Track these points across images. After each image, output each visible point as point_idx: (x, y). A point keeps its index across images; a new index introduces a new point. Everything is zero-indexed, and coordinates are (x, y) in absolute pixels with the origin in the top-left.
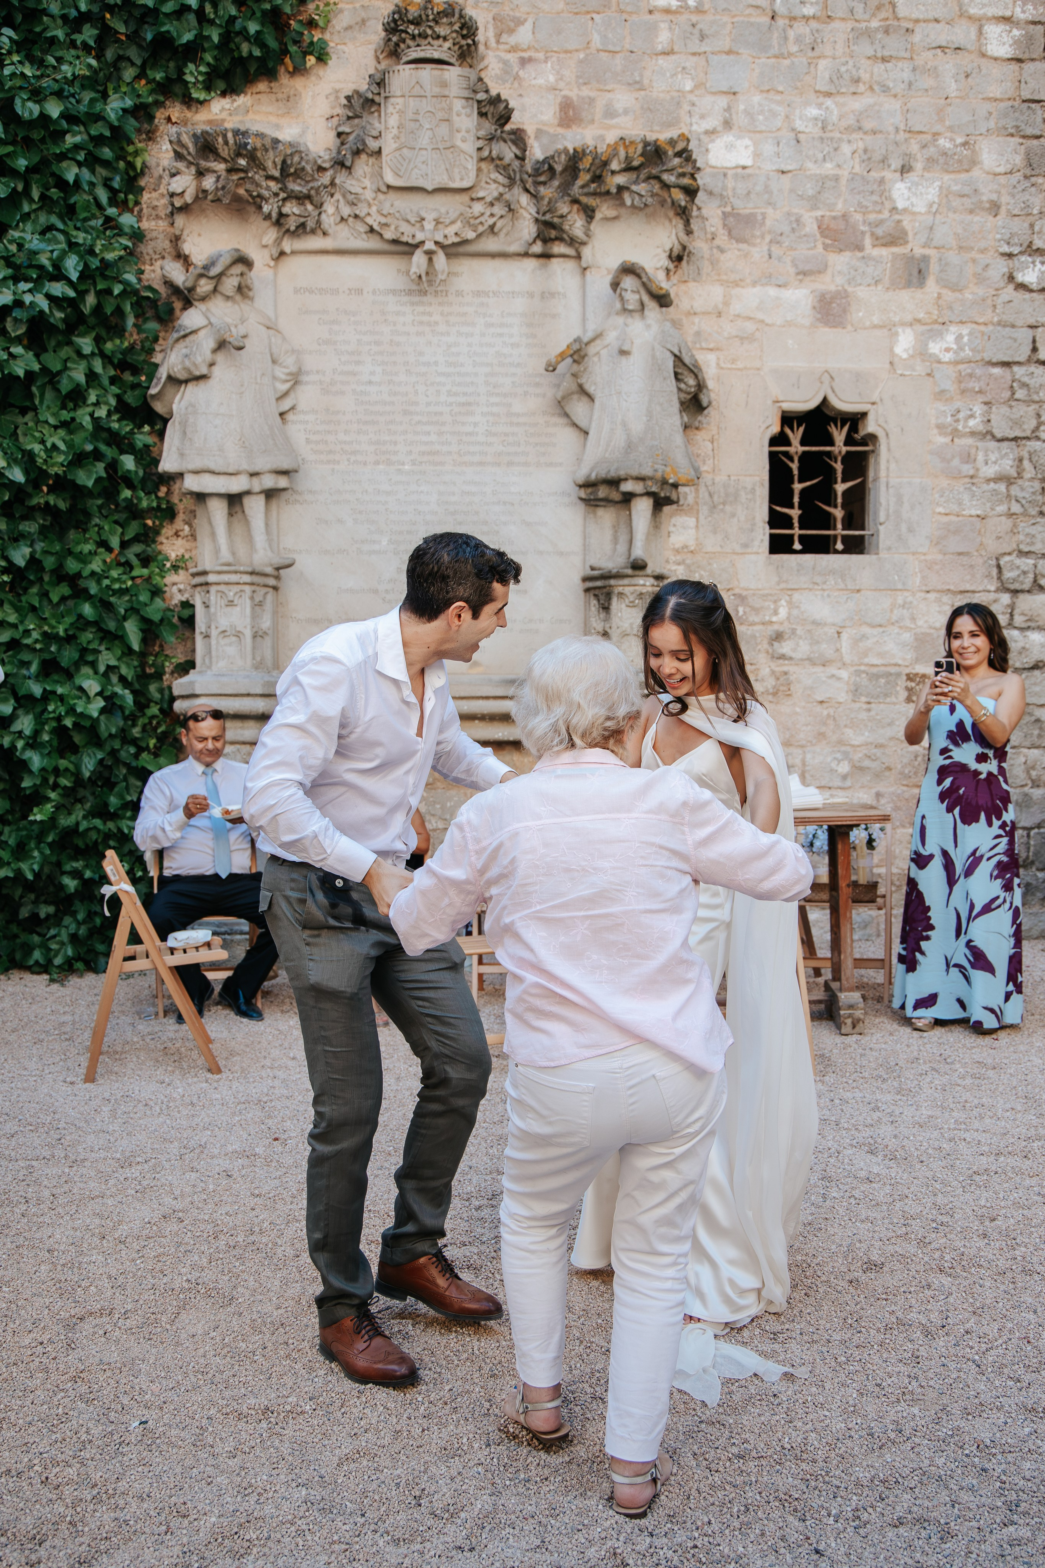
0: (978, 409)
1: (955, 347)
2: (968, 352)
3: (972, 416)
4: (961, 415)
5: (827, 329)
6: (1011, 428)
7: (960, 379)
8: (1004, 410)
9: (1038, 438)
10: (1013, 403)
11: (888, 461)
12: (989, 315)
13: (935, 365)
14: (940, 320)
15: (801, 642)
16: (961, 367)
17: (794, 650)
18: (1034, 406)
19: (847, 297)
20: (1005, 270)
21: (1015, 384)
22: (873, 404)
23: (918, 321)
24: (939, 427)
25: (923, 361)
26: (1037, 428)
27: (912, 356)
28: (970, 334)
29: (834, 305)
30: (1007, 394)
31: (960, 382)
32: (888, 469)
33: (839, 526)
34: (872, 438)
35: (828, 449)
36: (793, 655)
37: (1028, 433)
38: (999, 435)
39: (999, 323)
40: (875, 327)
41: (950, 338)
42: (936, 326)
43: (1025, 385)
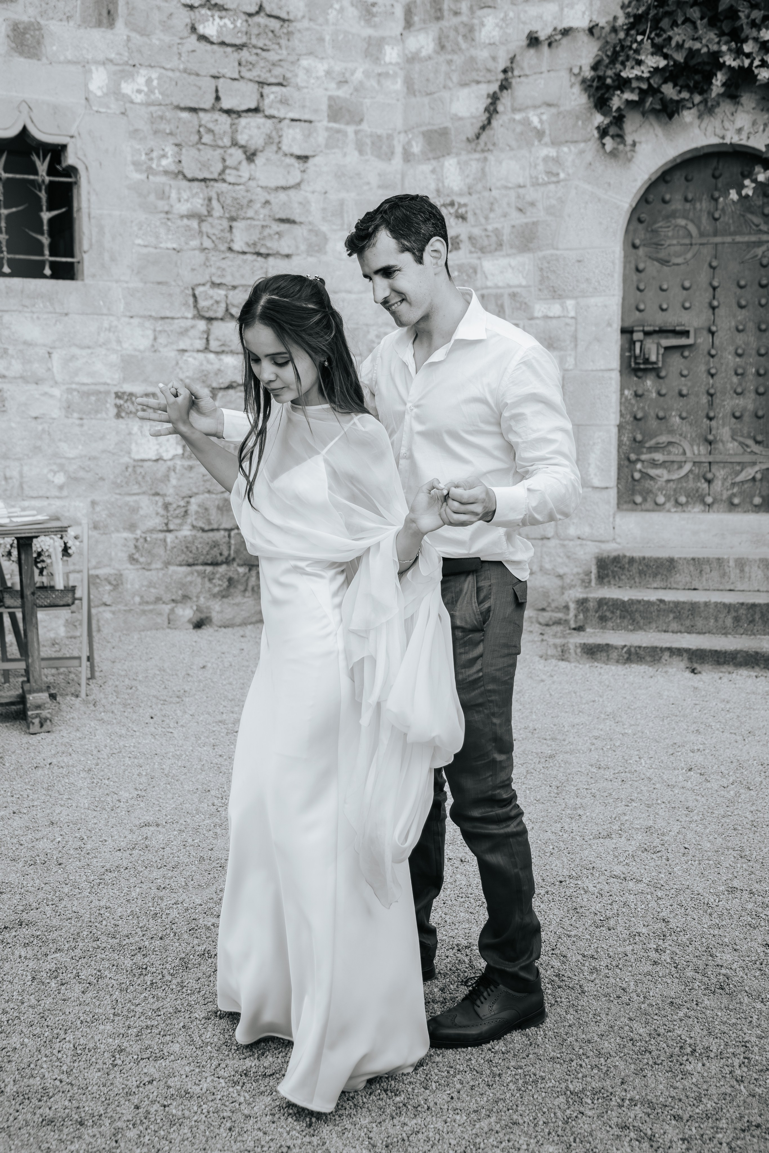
0: (170, 150)
1: (145, 89)
2: (157, 95)
3: (164, 156)
4: (154, 155)
5: (22, 59)
6: (200, 170)
7: (152, 120)
8: (193, 152)
9: (224, 181)
10: (201, 147)
11: (89, 193)
12: (174, 63)
13: (128, 105)
14: (131, 62)
15: (13, 361)
16: (152, 109)
17: (7, 369)
18: (220, 151)
19: (40, 29)
20: (188, 20)
21: (202, 130)
22: (72, 137)
23: (111, 61)
24: (136, 164)
25: (117, 100)
26: (223, 171)
27: (106, 95)
28: (159, 78)
29: (28, 36)
30: (196, 138)
31: (152, 123)
32: (89, 200)
33: (47, 252)
34: (72, 171)
35: (32, 177)
36: (6, 373)
37: (215, 176)
38: (189, 176)
39: (185, 71)
40: (69, 62)
41: (141, 80)
42: (127, 68)
43: (210, 131)
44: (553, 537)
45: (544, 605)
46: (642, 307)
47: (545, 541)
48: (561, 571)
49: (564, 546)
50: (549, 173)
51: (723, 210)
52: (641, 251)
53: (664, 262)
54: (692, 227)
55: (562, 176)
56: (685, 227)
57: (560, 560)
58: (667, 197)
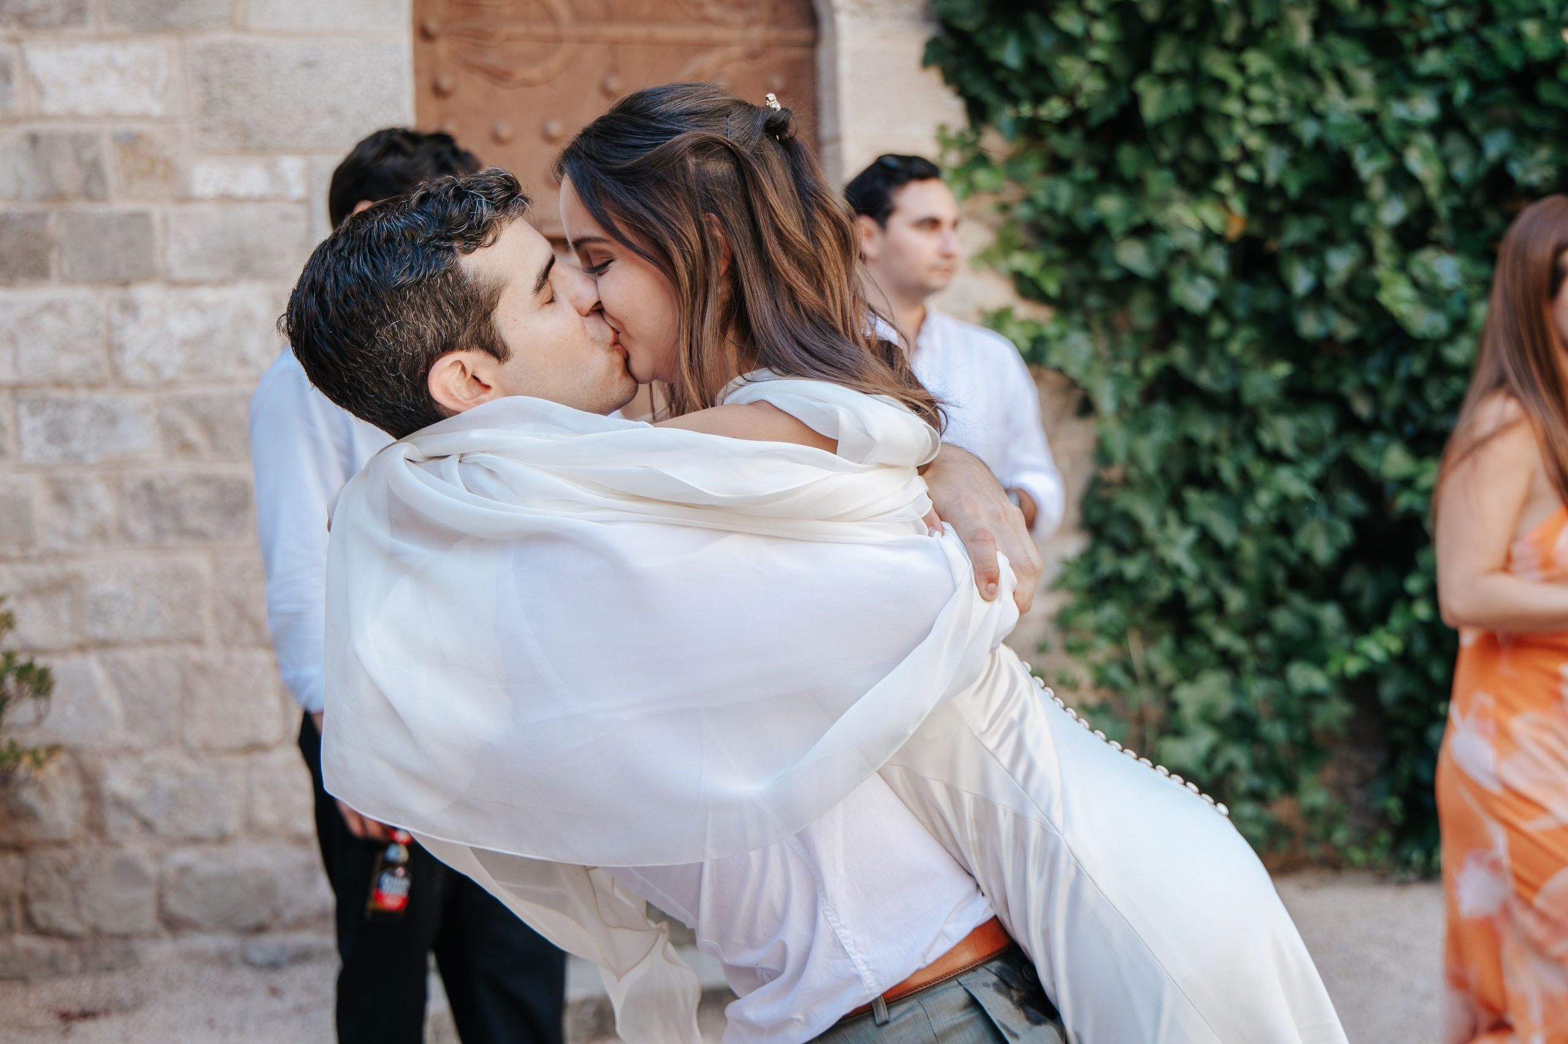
44: (279, 743)
45: (263, 914)
47: (259, 758)
52: (442, 48)
53: (498, 76)
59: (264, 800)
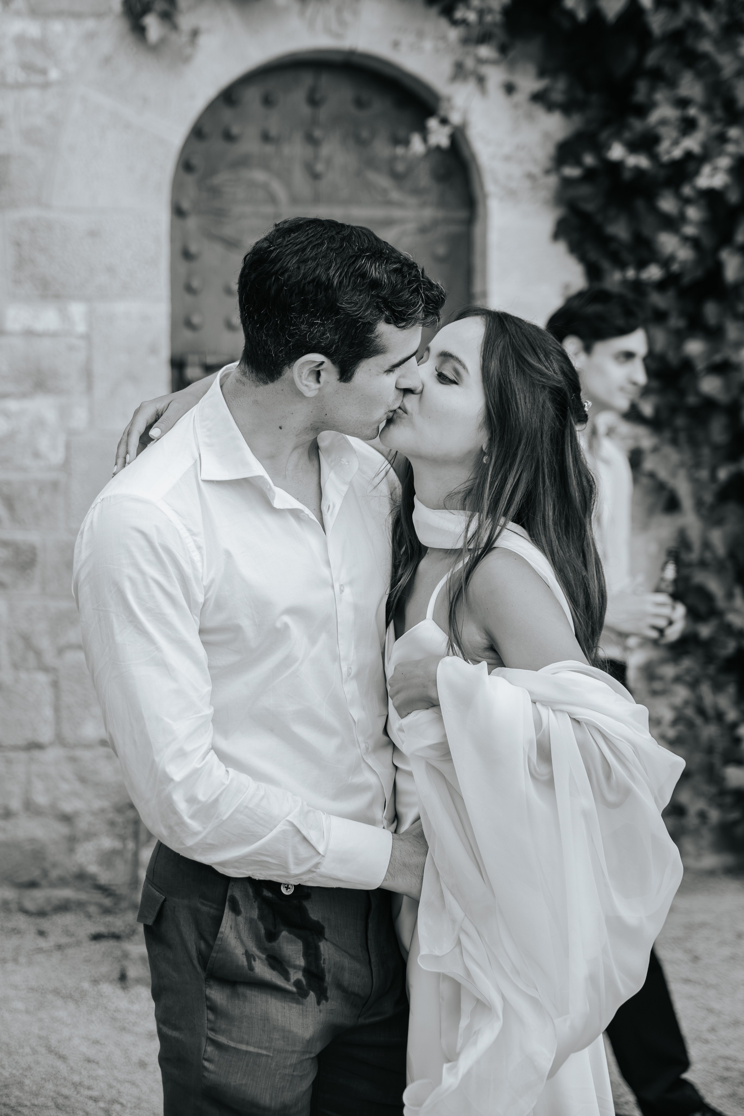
44: (52, 744)
45: (35, 874)
46: (196, 320)
47: (36, 754)
48: (68, 807)
49: (73, 760)
50: (28, 67)
51: (329, 162)
52: (192, 223)
53: (232, 244)
54: (277, 188)
55: (54, 74)
56: (265, 187)
57: (65, 787)
58: (235, 130)
59: (38, 786)
